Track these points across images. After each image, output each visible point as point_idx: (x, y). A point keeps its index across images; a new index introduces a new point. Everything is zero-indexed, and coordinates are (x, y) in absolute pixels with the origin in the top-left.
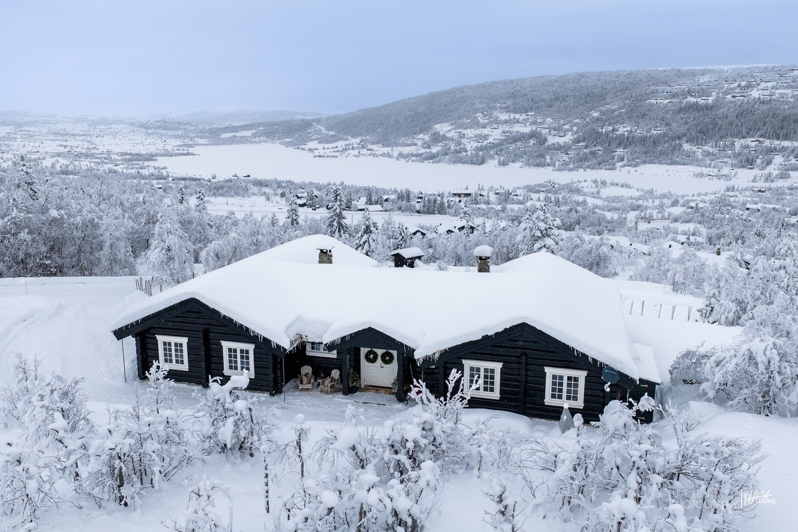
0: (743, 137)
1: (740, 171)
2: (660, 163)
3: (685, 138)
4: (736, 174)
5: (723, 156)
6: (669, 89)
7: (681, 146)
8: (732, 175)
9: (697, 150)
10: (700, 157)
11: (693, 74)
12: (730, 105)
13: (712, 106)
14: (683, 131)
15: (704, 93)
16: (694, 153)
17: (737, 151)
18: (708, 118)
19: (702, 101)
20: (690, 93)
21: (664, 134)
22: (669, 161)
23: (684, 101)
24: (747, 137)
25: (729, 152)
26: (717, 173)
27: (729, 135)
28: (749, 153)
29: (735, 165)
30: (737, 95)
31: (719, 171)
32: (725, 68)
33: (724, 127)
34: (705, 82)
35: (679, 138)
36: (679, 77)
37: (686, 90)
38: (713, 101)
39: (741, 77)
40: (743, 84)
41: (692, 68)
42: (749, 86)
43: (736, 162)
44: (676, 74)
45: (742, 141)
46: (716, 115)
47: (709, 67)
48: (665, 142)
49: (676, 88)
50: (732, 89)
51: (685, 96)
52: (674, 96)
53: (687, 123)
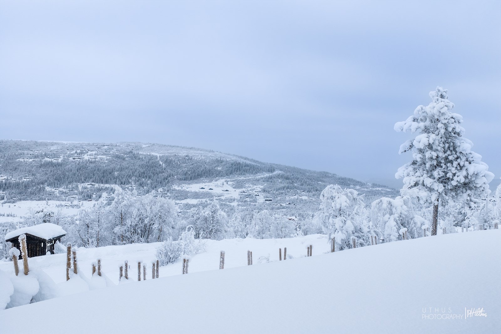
0: (83, 182)
1: (85, 202)
2: (31, 199)
3: (46, 184)
4: (82, 204)
5: (72, 193)
6: (31, 152)
7: (44, 188)
8: (80, 205)
9: (55, 190)
10: (58, 195)
11: (46, 145)
12: (72, 163)
13: (62, 164)
14: (44, 179)
15: (56, 156)
16: (54, 192)
17: (80, 190)
18: (60, 171)
19: (55, 161)
20: (46, 155)
21: (32, 181)
22: (38, 198)
23: (43, 160)
24: (85, 183)
25: (76, 191)
26: (71, 204)
27: (74, 181)
28: (88, 191)
29: (81, 199)
30: (76, 158)
31: (72, 203)
32: (65, 142)
33: (70, 176)
34: (54, 150)
35: (43, 183)
36: (37, 146)
37: (43, 153)
38: (62, 161)
39: (76, 147)
40: (78, 151)
41: (44, 141)
42: (82, 153)
43: (81, 197)
44: (35, 144)
45: (82, 184)
46: (65, 169)
47: (55, 141)
48: (33, 186)
49: (36, 153)
50: (72, 154)
51: (43, 157)
52: (36, 157)
53: (46, 174)
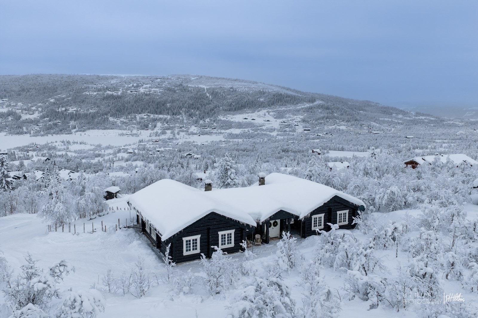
0: (140, 113)
1: (142, 131)
2: (98, 129)
3: (109, 114)
4: (140, 133)
5: (132, 123)
6: (95, 86)
7: (108, 119)
8: (139, 134)
9: (117, 121)
10: (120, 125)
11: (107, 78)
12: (130, 96)
13: (121, 97)
14: (108, 110)
15: (115, 89)
16: (116, 122)
17: (138, 121)
18: (120, 103)
19: (115, 94)
20: (107, 89)
21: (97, 112)
22: (103, 127)
23: (106, 93)
24: (141, 113)
25: (134, 121)
26: (131, 133)
27: (132, 112)
28: (145, 121)
29: (139, 128)
30: (133, 91)
31: (131, 132)
32: (123, 76)
33: (129, 108)
34: (114, 83)
35: (106, 114)
36: (99, 80)
37: (105, 87)
38: (121, 93)
39: (133, 81)
40: (135, 85)
41: (105, 75)
42: (138, 86)
43: (139, 126)
44: (97, 78)
45: (140, 115)
46: (124, 101)
47: (114, 75)
48: (99, 117)
49: (99, 86)
50: (130, 87)
51: (105, 91)
52: (99, 90)
53: (109, 106)
